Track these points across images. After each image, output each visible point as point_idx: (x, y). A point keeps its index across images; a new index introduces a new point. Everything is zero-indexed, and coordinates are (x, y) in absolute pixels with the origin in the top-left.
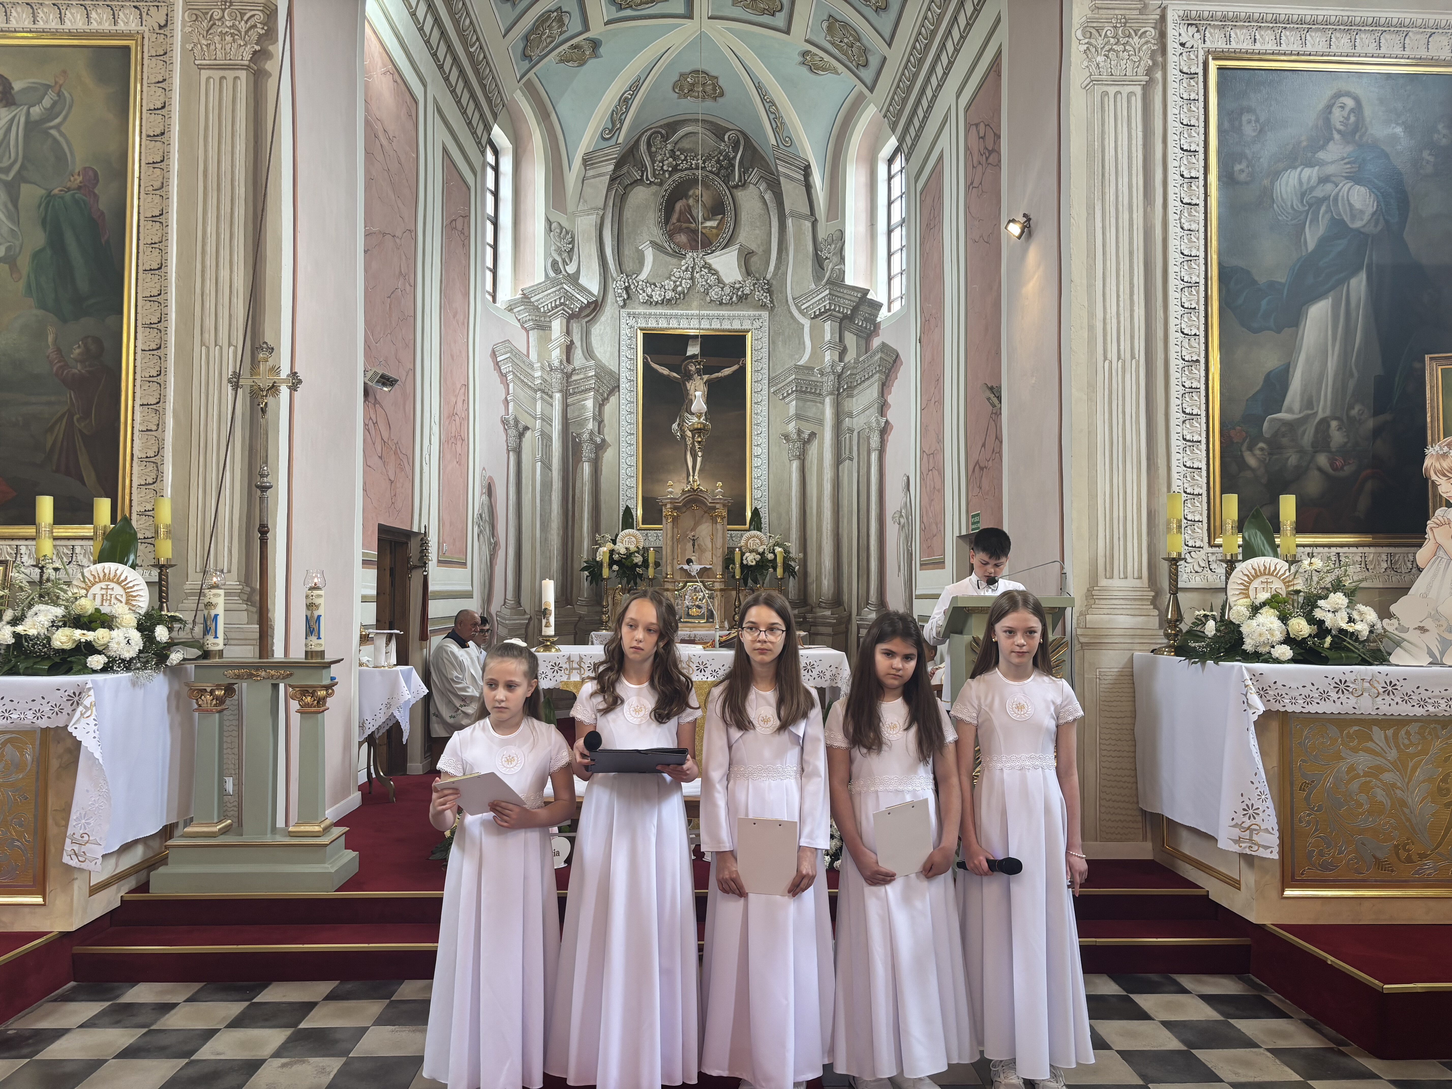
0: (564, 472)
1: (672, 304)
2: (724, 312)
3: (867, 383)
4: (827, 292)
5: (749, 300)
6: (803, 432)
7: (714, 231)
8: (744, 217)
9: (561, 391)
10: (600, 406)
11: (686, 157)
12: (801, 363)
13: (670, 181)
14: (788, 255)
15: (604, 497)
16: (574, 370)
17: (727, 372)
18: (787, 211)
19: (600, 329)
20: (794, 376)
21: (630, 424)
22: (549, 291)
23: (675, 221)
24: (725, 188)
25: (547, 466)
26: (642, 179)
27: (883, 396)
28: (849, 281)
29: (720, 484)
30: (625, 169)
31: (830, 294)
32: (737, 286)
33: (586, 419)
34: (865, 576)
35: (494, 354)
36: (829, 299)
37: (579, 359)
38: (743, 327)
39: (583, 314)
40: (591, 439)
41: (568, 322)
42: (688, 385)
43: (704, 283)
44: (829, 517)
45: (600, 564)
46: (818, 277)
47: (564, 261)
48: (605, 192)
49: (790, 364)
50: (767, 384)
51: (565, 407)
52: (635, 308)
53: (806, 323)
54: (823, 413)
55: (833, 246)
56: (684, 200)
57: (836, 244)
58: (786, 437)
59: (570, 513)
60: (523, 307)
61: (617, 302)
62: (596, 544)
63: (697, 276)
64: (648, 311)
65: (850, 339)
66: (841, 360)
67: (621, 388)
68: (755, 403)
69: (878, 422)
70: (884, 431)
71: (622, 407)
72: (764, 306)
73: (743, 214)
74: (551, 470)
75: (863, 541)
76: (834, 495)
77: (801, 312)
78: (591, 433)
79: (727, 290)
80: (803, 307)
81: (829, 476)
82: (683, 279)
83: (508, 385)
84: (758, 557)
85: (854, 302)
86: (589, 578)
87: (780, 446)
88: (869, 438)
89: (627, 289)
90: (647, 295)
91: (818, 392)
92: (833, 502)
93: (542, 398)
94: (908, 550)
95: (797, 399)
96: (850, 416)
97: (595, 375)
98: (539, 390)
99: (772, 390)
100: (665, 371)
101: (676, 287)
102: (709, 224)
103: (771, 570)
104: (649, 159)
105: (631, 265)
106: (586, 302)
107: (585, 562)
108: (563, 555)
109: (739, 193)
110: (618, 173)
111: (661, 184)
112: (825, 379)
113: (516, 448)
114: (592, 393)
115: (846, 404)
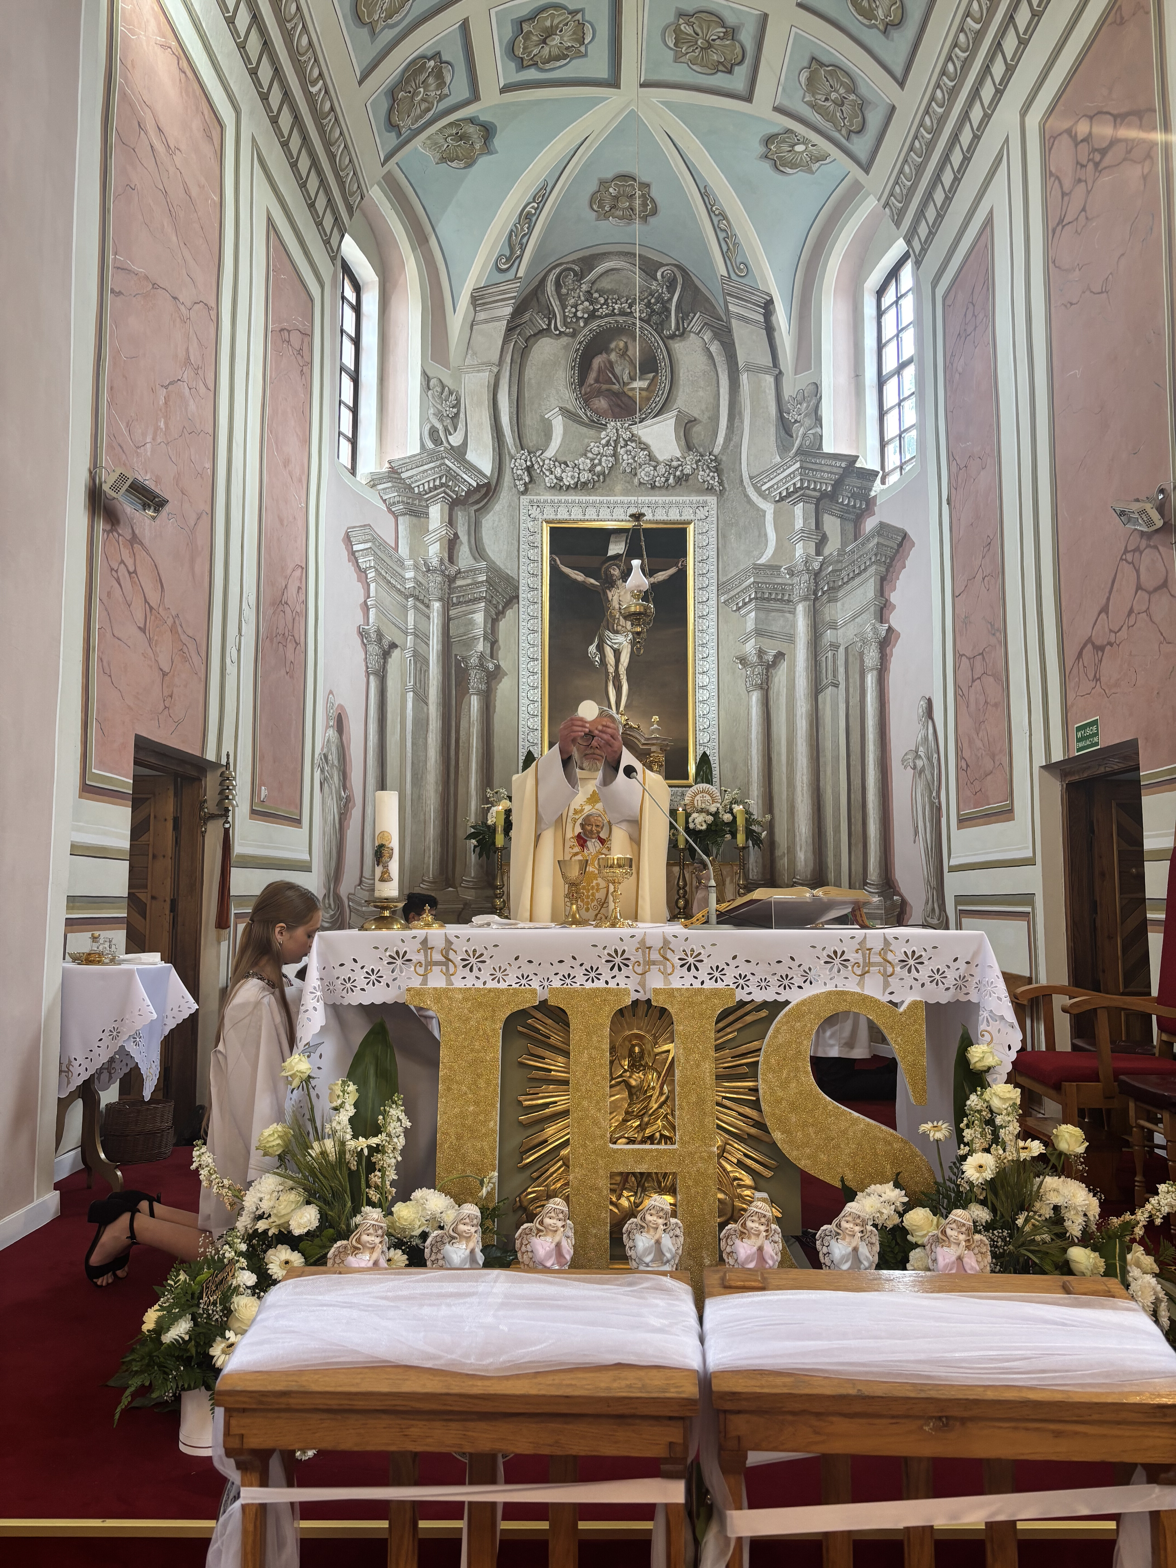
0: (444, 707)
1: (588, 489)
2: (657, 498)
3: (857, 581)
4: (798, 465)
5: (690, 482)
6: (765, 653)
7: (644, 393)
8: (683, 375)
9: (441, 599)
10: (494, 620)
11: (606, 300)
12: (762, 561)
13: (586, 331)
14: (742, 422)
15: (498, 742)
16: (459, 572)
17: (661, 576)
18: (741, 364)
19: (494, 521)
20: (752, 580)
21: (533, 646)
22: (426, 467)
23: (592, 382)
24: (658, 338)
25: (421, 698)
26: (548, 329)
27: (882, 595)
28: (828, 447)
29: (656, 718)
30: (527, 316)
31: (801, 467)
32: (675, 464)
33: (474, 638)
34: (860, 846)
35: (348, 539)
36: (801, 474)
37: (465, 558)
38: (683, 518)
39: (471, 500)
40: (482, 665)
41: (451, 510)
42: (610, 595)
43: (631, 461)
44: (805, 765)
45: (492, 830)
46: (783, 448)
47: (446, 429)
48: (500, 343)
49: (746, 563)
50: (715, 591)
51: (447, 622)
52: (539, 495)
53: (768, 508)
54: (794, 625)
55: (805, 405)
56: (605, 355)
57: (809, 402)
58: (743, 660)
59: (453, 763)
60: (390, 484)
61: (516, 486)
62: (487, 802)
63: (622, 451)
64: (556, 499)
65: (832, 525)
66: (818, 553)
67: (521, 599)
68: (700, 617)
69: (875, 630)
70: (885, 643)
71: (521, 624)
72: (710, 490)
73: (682, 371)
74: (427, 704)
75: (857, 796)
76: (811, 736)
77: (761, 494)
78: (482, 657)
79: (662, 469)
80: (764, 488)
81: (804, 710)
82: (602, 455)
83: (369, 585)
84: (710, 819)
85: (835, 474)
86: (478, 850)
87: (734, 673)
88: (861, 654)
89: (529, 469)
90: (556, 478)
91: (786, 598)
92: (811, 746)
93: (415, 607)
94: (932, 804)
95: (757, 609)
96: (833, 626)
97: (487, 581)
98: (412, 595)
99: (722, 599)
100: (579, 577)
101: (594, 466)
102: (637, 384)
103: (728, 836)
104: (558, 303)
105: (534, 438)
106: (475, 484)
107: (472, 827)
108: (443, 819)
109: (676, 345)
110: (518, 321)
111: (573, 335)
112: (796, 580)
113: (378, 671)
114: (483, 604)
115: (826, 610)
